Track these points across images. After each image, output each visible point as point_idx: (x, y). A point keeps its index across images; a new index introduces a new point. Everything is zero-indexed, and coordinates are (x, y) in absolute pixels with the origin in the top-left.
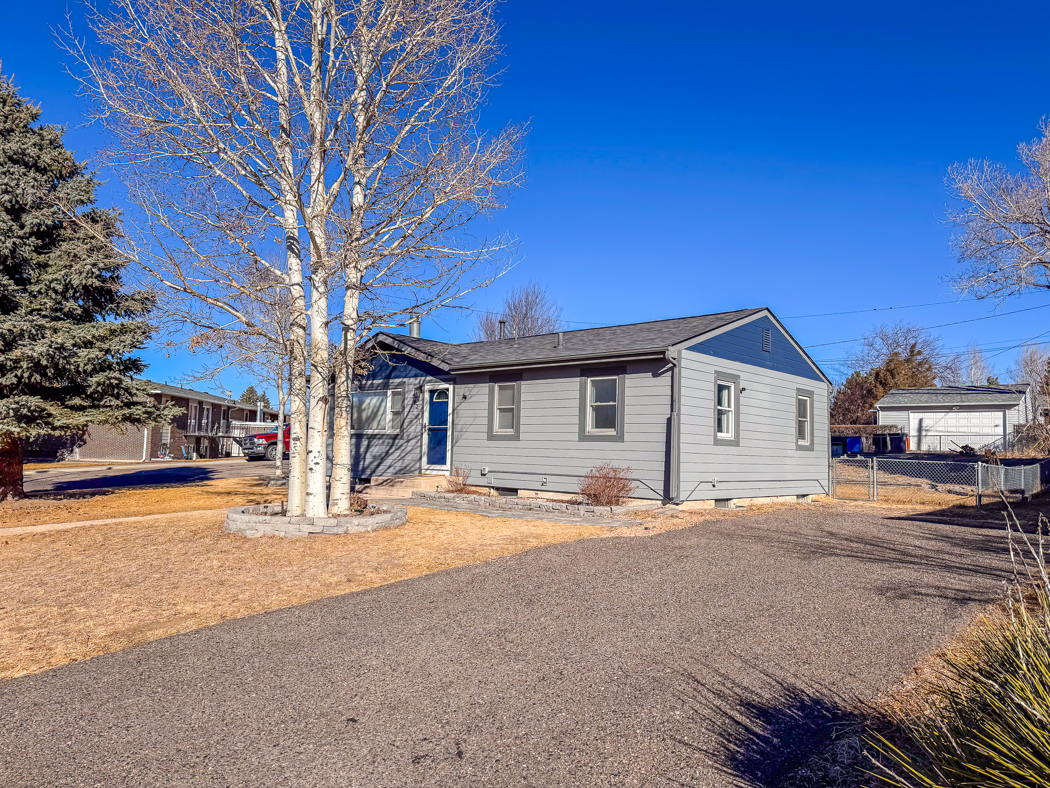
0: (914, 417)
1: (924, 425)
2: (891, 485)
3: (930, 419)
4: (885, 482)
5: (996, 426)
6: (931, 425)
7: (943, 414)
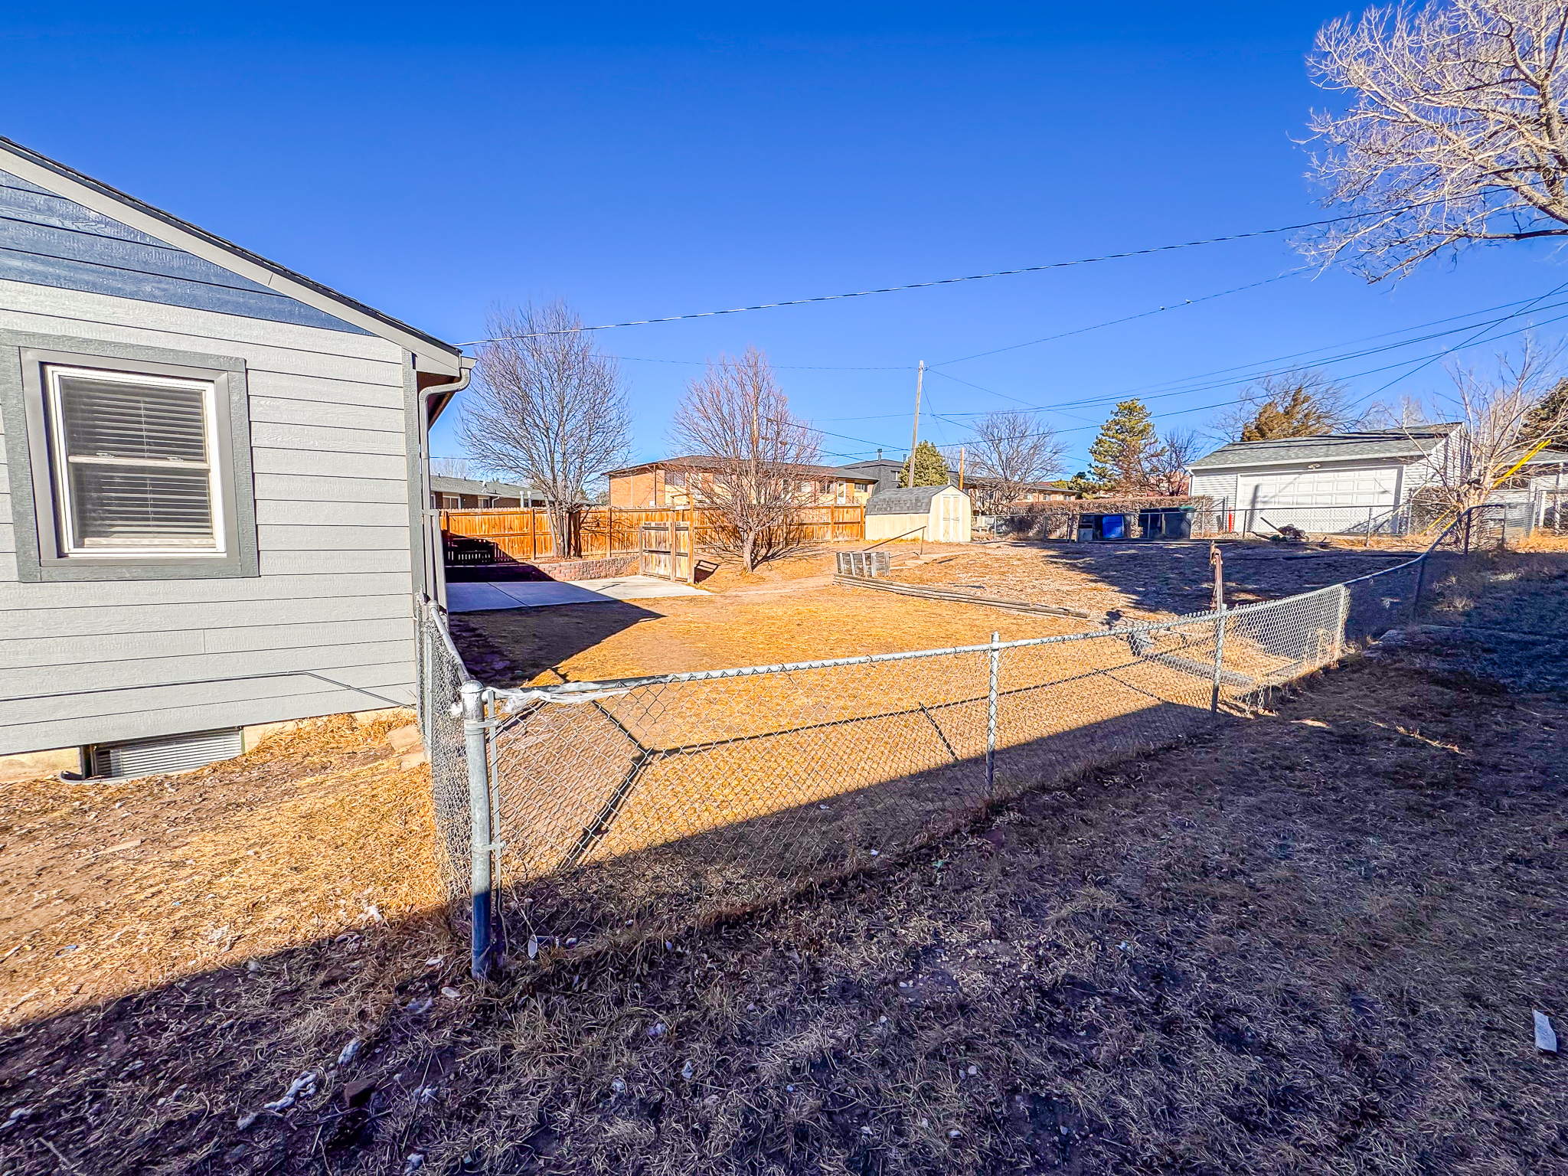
0: (1245, 485)
1: (1260, 494)
2: (1035, 610)
3: (1270, 485)
4: (1025, 605)
5: (1385, 492)
6: (1271, 495)
7: (1293, 476)
